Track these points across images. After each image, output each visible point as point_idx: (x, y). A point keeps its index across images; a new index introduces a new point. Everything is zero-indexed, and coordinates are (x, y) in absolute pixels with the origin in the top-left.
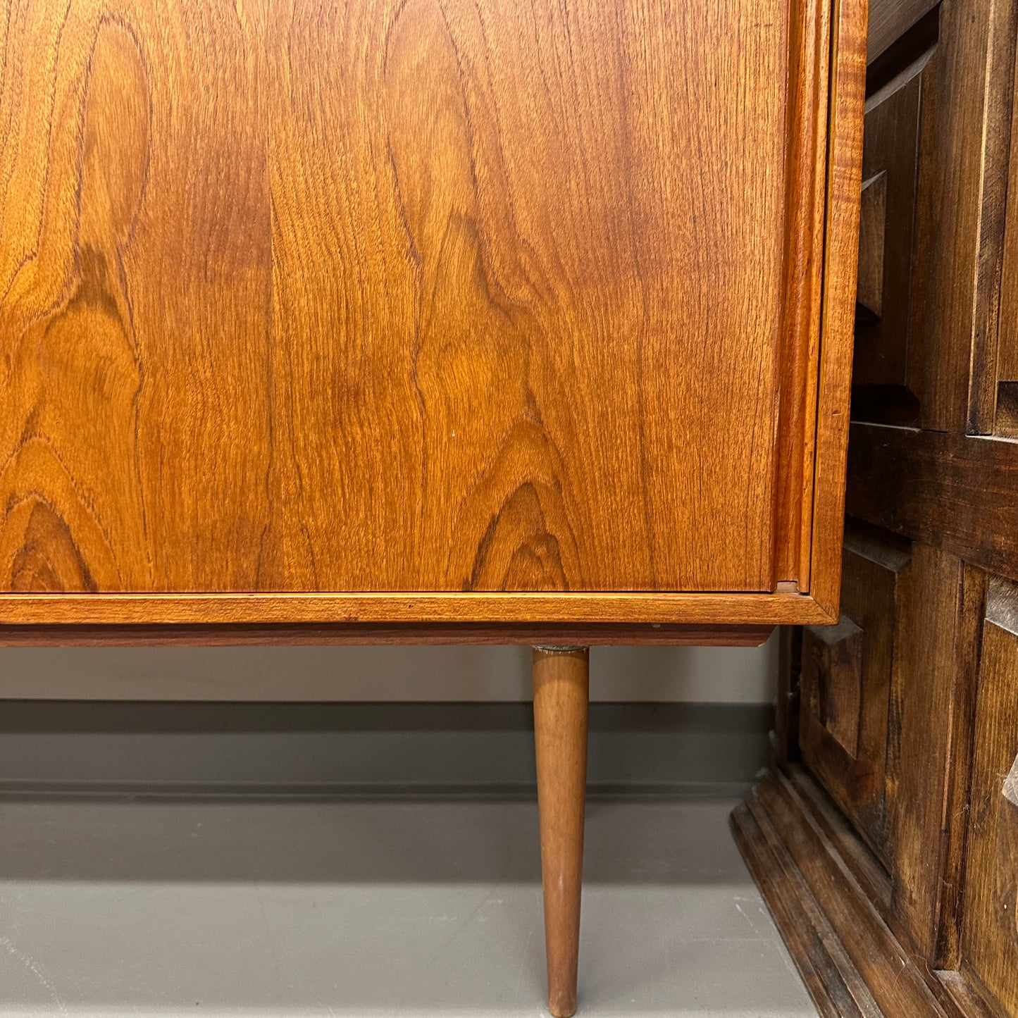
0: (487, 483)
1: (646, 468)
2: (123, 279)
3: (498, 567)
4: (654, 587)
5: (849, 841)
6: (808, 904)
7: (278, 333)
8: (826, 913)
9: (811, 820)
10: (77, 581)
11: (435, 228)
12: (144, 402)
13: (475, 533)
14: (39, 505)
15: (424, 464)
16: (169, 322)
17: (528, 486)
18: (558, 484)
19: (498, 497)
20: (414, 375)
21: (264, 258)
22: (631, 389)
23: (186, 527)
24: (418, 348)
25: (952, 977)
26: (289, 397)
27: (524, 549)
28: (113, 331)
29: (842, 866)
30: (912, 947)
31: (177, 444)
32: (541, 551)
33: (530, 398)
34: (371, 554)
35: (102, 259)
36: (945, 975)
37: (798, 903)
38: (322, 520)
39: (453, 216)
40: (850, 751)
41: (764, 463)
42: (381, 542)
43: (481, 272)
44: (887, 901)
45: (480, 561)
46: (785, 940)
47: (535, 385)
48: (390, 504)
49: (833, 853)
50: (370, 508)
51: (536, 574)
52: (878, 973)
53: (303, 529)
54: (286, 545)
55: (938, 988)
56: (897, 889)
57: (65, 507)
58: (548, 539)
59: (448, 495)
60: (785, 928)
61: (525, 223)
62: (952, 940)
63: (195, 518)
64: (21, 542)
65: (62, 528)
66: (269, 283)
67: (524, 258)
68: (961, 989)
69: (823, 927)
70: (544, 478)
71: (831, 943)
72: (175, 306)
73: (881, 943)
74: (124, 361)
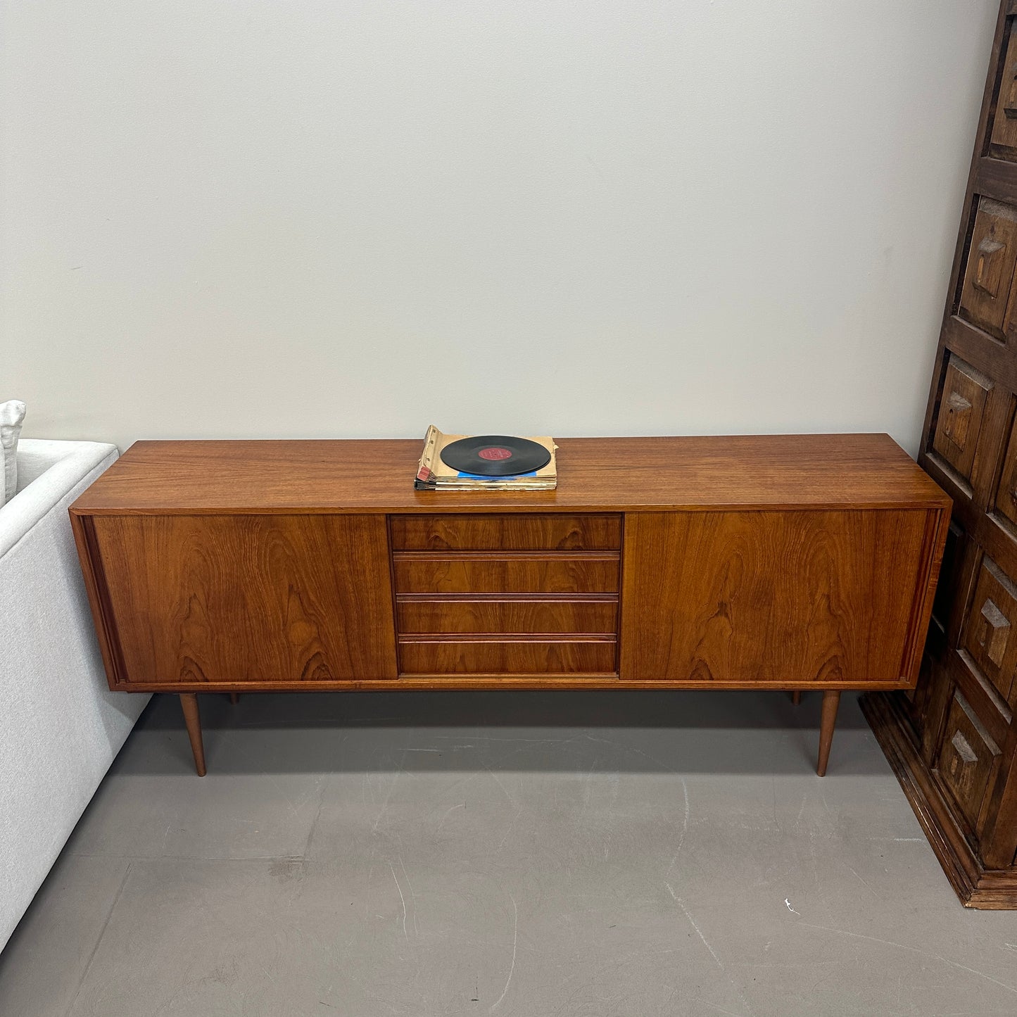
0: (823, 656)
1: (868, 652)
2: (731, 609)
3: (824, 675)
4: (867, 680)
5: (907, 723)
6: (891, 740)
7: (771, 621)
8: (898, 745)
9: (892, 711)
10: (708, 678)
11: (818, 597)
12: (732, 638)
13: (819, 667)
14: (700, 660)
15: (807, 651)
16: (742, 618)
17: (835, 656)
18: (844, 656)
19: (827, 659)
20: (807, 631)
21: (770, 605)
22: (867, 634)
23: (740, 665)
24: (809, 625)
25: (935, 771)
26: (772, 635)
27: (832, 671)
28: (727, 621)
29: (904, 731)
30: (925, 762)
31: (740, 647)
32: (837, 671)
33: (838, 636)
34: (789, 672)
35: (725, 604)
36: (934, 770)
37: (888, 740)
38: (777, 664)
39: (823, 595)
40: (911, 700)
41: (901, 651)
42: (792, 669)
43: (829, 607)
44: (919, 746)
45: (819, 673)
46: (883, 751)
47: (840, 633)
48: (796, 660)
49: (901, 725)
50: (790, 661)
51: (834, 677)
52: (914, 766)
53: (771, 666)
54: (766, 670)
55: (931, 774)
56: (922, 745)
57: (707, 660)
58: (839, 668)
59: (813, 658)
60: (883, 747)
61: (843, 596)
62: (937, 762)
63: (742, 663)
64: (694, 669)
65: (706, 665)
66: (770, 610)
67: (841, 604)
68: (937, 774)
69: (897, 749)
70: (840, 654)
71: (899, 754)
72: (744, 616)
73: (916, 758)
74: (728, 627)
